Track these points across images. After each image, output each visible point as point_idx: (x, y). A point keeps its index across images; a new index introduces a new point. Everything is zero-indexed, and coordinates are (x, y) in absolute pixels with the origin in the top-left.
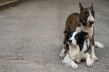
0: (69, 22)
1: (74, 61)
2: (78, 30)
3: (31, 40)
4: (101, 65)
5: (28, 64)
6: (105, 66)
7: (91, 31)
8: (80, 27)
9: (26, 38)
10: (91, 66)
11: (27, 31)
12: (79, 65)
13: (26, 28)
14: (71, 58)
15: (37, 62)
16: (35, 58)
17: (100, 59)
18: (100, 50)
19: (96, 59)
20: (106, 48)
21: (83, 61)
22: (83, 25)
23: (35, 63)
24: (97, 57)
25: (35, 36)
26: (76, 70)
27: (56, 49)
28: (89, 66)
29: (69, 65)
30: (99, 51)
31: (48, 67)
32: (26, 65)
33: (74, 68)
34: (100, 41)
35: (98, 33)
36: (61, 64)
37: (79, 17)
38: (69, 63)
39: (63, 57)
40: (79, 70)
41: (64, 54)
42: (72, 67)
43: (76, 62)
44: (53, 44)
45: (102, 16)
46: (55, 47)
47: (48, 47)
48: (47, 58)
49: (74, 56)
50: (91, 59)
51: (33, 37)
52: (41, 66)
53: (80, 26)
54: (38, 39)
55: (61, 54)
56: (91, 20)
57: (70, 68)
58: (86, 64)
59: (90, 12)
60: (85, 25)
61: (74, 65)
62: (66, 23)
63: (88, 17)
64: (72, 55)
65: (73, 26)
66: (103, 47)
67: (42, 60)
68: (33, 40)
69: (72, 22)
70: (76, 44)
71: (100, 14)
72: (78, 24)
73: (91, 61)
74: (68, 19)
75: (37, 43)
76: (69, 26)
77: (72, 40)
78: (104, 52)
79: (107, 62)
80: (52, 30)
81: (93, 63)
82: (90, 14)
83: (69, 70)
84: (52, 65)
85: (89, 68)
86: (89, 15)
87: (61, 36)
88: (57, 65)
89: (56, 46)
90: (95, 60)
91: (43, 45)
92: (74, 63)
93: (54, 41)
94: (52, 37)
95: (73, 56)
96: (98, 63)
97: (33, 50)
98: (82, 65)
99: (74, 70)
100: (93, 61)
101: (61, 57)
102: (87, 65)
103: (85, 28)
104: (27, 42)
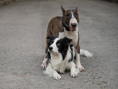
0: (51, 27)
1: (57, 71)
2: (61, 36)
3: (8, 51)
4: (87, 75)
5: (4, 76)
6: (92, 76)
7: (76, 36)
8: (63, 33)
9: (3, 48)
10: (76, 76)
11: (5, 41)
12: (63, 76)
13: (4, 37)
14: (53, 69)
15: (15, 74)
16: (13, 69)
17: (87, 69)
18: (88, 59)
19: (82, 69)
20: (95, 57)
21: (68, 71)
22: (66, 29)
23: (13, 75)
24: (84, 67)
25: (14, 46)
26: (59, 81)
27: (37, 59)
28: (74, 76)
29: (52, 76)
30: (86, 61)
31: (28, 79)
32: (3, 77)
33: (57, 78)
34: (89, 50)
35: (88, 41)
36: (43, 75)
37: (61, 21)
38: (51, 74)
39: (45, 67)
40: (62, 80)
41: (46, 64)
42: (54, 78)
43: (59, 73)
44: (34, 54)
45: (95, 21)
46: (36, 57)
47: (28, 58)
48: (26, 69)
49: (57, 65)
50: (76, 69)
51: (11, 47)
52: (19, 78)
53: (63, 31)
54: (17, 49)
55: (42, 65)
56: (73, 23)
57: (52, 79)
58: (70, 75)
59: (72, 14)
60: (68, 29)
61: (56, 75)
62: (48, 29)
63: (70, 19)
64: (54, 64)
65: (56, 32)
66: (91, 56)
67: (20, 72)
68: (11, 51)
69: (54, 27)
70: (58, 52)
71: (92, 19)
72: (60, 29)
73: (76, 71)
74: (50, 23)
75: (15, 53)
76: (51, 32)
77: (53, 47)
78: (93, 62)
79: (94, 72)
80: (34, 39)
81: (79, 74)
82: (73, 16)
83: (51, 81)
84: (32, 76)
85: (73, 79)
86: (71, 18)
87: (43, 45)
88: (38, 76)
89: (38, 56)
90: (81, 71)
91: (22, 56)
92: (57, 73)
93: (35, 51)
94: (33, 47)
95: (55, 66)
96: (84, 73)
97: (11, 61)
98: (66, 76)
99: (56, 81)
100: (78, 71)
101: (43, 68)
102: (72, 76)
103: (69, 34)
104: (4, 53)
